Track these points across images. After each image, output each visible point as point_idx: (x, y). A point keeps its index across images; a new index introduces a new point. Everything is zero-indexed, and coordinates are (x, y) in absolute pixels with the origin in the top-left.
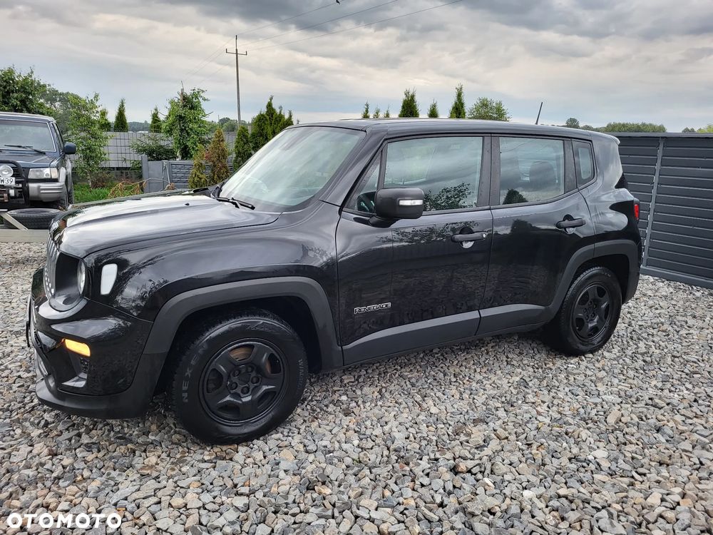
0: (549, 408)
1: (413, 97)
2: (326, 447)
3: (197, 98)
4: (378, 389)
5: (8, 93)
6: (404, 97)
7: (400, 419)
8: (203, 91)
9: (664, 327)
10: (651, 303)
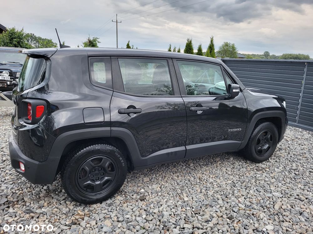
0: (245, 199)
1: (191, 42)
2: (128, 218)
3: (95, 41)
4: (160, 186)
5: (12, 39)
6: (187, 42)
7: (169, 204)
8: (98, 39)
9: (306, 156)
10: (300, 142)
